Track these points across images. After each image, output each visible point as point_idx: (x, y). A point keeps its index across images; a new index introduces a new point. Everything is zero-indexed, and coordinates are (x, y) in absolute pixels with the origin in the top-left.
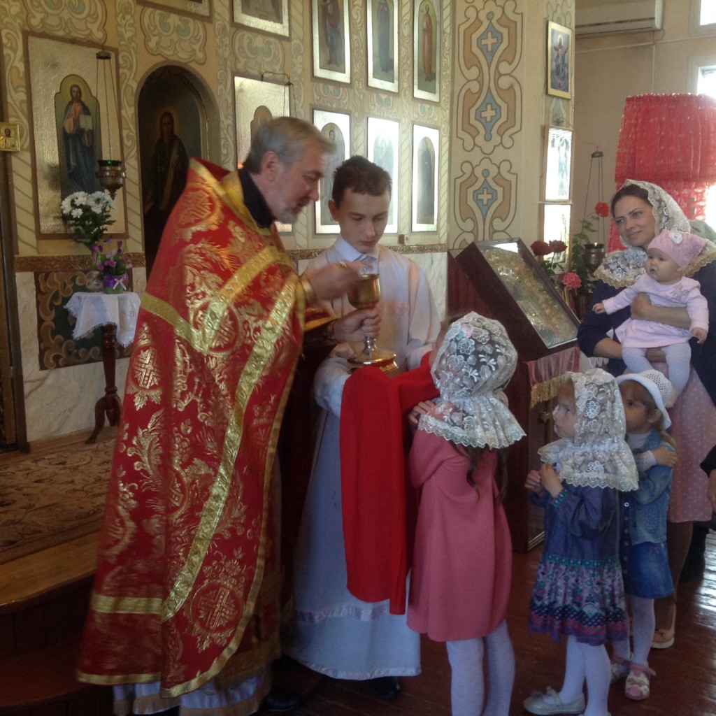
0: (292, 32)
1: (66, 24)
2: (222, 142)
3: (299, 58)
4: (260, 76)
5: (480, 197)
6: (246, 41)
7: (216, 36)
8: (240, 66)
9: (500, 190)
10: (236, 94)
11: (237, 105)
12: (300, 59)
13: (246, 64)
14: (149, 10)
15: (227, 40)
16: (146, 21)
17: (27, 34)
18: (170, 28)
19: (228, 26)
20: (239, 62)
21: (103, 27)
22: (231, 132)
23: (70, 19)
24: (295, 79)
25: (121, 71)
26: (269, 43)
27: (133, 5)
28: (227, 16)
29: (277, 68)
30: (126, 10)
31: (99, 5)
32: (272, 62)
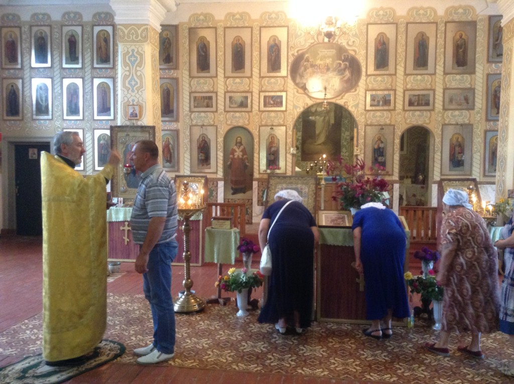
0: (476, 107)
1: (378, 122)
2: (436, 146)
6: (449, 115)
7: (436, 115)
8: (446, 122)
12: (479, 115)
13: (449, 121)
14: (408, 112)
15: (440, 115)
16: (406, 115)
18: (416, 115)
19: (441, 111)
21: (390, 120)
22: (440, 143)
23: (380, 120)
24: (476, 122)
25: (395, 130)
26: (462, 113)
27: (402, 112)
28: (441, 107)
29: (465, 120)
31: (389, 114)
32: (463, 118)
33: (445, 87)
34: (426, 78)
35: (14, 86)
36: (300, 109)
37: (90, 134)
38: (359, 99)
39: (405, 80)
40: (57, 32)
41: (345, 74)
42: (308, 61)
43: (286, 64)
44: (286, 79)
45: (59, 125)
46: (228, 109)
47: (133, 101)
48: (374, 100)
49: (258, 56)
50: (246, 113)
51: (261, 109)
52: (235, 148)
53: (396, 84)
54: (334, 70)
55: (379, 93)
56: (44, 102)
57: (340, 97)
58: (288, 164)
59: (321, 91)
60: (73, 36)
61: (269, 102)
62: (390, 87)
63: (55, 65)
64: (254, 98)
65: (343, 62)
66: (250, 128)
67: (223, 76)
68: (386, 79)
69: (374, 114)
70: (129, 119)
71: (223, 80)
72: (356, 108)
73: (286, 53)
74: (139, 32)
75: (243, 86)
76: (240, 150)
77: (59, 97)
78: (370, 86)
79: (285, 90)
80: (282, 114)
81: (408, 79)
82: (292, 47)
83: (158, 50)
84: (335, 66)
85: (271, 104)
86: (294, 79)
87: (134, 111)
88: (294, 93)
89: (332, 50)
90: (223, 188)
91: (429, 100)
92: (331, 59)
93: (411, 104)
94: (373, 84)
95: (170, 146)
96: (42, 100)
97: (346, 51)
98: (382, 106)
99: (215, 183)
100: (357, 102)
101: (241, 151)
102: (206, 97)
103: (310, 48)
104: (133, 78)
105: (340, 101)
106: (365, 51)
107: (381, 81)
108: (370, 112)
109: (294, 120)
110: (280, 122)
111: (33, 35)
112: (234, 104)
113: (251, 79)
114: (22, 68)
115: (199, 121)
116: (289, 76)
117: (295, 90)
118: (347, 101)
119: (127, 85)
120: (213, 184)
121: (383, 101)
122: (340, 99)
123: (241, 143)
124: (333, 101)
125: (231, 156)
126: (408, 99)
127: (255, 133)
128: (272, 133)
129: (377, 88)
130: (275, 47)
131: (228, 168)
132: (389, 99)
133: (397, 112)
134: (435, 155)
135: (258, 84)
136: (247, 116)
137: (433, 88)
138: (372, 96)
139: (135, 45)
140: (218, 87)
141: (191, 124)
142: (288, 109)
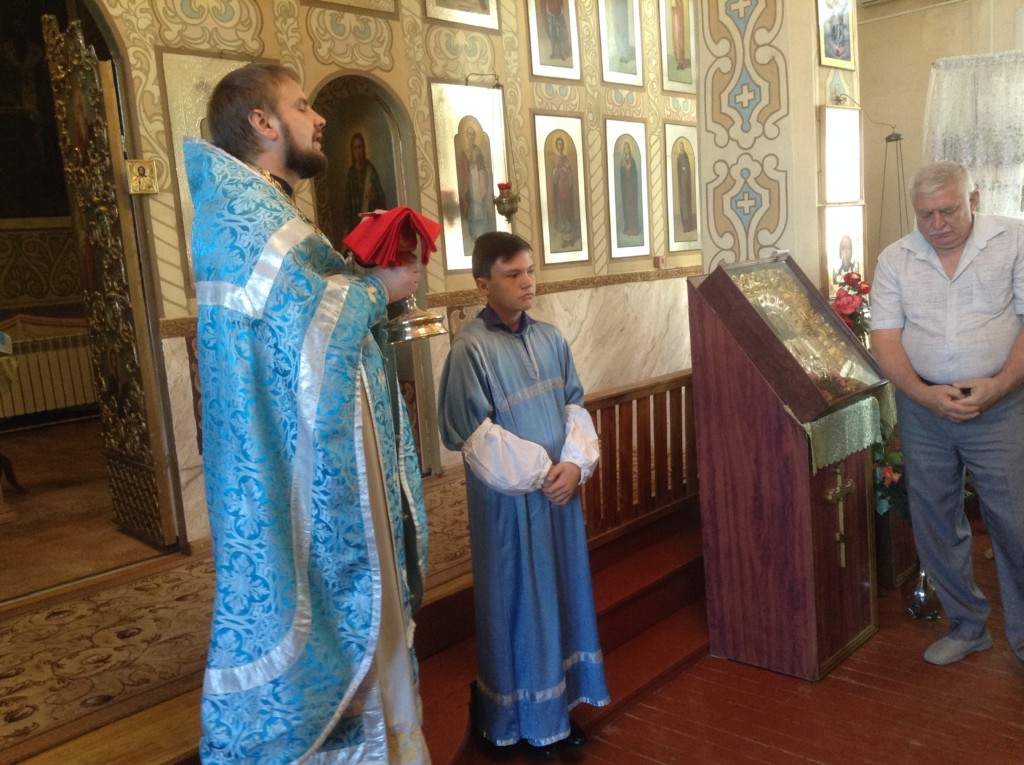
0: (503, 25)
1: (211, 35)
2: (420, 162)
3: (513, 54)
4: (464, 79)
5: (740, 204)
6: (443, 39)
7: (405, 36)
8: (438, 70)
9: (765, 194)
10: (435, 104)
11: (436, 117)
13: (445, 66)
14: (317, 10)
15: (419, 40)
16: (314, 24)
17: (161, 50)
18: (345, 30)
19: (419, 22)
20: (436, 64)
21: (258, 36)
22: (430, 150)
23: (216, 29)
24: (509, 80)
26: (473, 39)
27: (295, 6)
28: (418, 10)
29: (485, 69)
30: (287, 12)
31: (251, 9)
32: (478, 62)
133: (277, 1)
134: (421, 194)
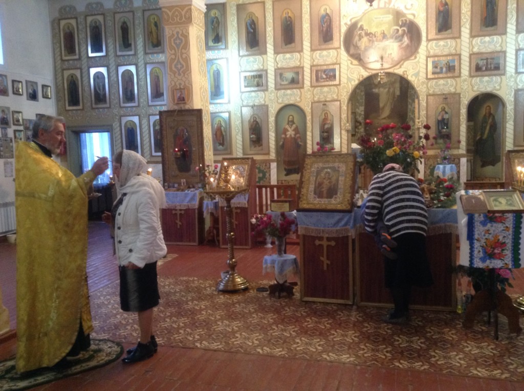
2: (507, 115)
7: (507, 79)
8: (520, 87)
14: (475, 79)
15: (513, 79)
16: (473, 82)
17: (428, 95)
18: (484, 82)
19: (514, 75)
21: (455, 88)
23: (443, 89)
25: (461, 99)
27: (468, 79)
28: (513, 71)
30: (465, 81)
31: (454, 82)
33: (518, 48)
34: (495, 39)
35: (74, 77)
36: (355, 81)
37: (146, 120)
38: (420, 67)
39: (471, 43)
40: (110, 20)
41: (403, 41)
42: (363, 30)
43: (338, 34)
44: (339, 50)
45: (117, 113)
46: (279, 87)
47: (180, 84)
48: (436, 67)
49: (309, 28)
50: (298, 90)
51: (313, 85)
52: (287, 127)
53: (461, 47)
54: (392, 37)
55: (442, 58)
56: (102, 91)
57: (398, 66)
58: (343, 141)
59: (378, 61)
60: (124, 23)
61: (321, 76)
62: (454, 51)
63: (110, 54)
64: (305, 73)
65: (401, 27)
66: (301, 105)
67: (273, 52)
68: (449, 43)
69: (436, 82)
70: (177, 104)
71: (272, 56)
72: (416, 78)
73: (338, 23)
74: (183, 13)
75: (294, 61)
76: (293, 128)
77: (115, 85)
78: (432, 53)
79: (338, 62)
80: (335, 88)
81: (474, 42)
82: (345, 15)
83: (204, 31)
84: (391, 32)
85: (324, 79)
86: (347, 50)
87: (181, 95)
88: (348, 66)
89: (387, 16)
90: (275, 170)
91: (499, 64)
92: (387, 26)
93: (478, 68)
94: (435, 50)
95: (222, 128)
96: (99, 89)
97: (404, 15)
98: (446, 73)
99: (268, 164)
100: (417, 70)
101: (293, 130)
102: (256, 75)
103: (363, 15)
104: (179, 61)
105: (398, 70)
106: (425, 14)
107: (444, 46)
108: (432, 81)
109: (349, 94)
110: (333, 97)
111: (88, 25)
112: (285, 81)
113: (301, 54)
114: (80, 59)
115: (249, 101)
116: (342, 47)
117: (349, 62)
118: (406, 70)
119: (174, 69)
120: (266, 165)
121: (446, 68)
122: (399, 68)
123: (293, 122)
124: (391, 71)
125: (283, 136)
126: (475, 64)
127: (308, 110)
128: (325, 109)
129: (440, 54)
130: (327, 17)
131: (280, 148)
132: (453, 64)
133: (462, 78)
134: (507, 124)
135: (309, 58)
136: (299, 93)
137: (504, 49)
138: (433, 62)
139: (179, 27)
140: (267, 65)
141: (242, 105)
142: (341, 82)
